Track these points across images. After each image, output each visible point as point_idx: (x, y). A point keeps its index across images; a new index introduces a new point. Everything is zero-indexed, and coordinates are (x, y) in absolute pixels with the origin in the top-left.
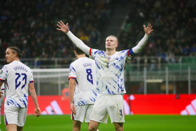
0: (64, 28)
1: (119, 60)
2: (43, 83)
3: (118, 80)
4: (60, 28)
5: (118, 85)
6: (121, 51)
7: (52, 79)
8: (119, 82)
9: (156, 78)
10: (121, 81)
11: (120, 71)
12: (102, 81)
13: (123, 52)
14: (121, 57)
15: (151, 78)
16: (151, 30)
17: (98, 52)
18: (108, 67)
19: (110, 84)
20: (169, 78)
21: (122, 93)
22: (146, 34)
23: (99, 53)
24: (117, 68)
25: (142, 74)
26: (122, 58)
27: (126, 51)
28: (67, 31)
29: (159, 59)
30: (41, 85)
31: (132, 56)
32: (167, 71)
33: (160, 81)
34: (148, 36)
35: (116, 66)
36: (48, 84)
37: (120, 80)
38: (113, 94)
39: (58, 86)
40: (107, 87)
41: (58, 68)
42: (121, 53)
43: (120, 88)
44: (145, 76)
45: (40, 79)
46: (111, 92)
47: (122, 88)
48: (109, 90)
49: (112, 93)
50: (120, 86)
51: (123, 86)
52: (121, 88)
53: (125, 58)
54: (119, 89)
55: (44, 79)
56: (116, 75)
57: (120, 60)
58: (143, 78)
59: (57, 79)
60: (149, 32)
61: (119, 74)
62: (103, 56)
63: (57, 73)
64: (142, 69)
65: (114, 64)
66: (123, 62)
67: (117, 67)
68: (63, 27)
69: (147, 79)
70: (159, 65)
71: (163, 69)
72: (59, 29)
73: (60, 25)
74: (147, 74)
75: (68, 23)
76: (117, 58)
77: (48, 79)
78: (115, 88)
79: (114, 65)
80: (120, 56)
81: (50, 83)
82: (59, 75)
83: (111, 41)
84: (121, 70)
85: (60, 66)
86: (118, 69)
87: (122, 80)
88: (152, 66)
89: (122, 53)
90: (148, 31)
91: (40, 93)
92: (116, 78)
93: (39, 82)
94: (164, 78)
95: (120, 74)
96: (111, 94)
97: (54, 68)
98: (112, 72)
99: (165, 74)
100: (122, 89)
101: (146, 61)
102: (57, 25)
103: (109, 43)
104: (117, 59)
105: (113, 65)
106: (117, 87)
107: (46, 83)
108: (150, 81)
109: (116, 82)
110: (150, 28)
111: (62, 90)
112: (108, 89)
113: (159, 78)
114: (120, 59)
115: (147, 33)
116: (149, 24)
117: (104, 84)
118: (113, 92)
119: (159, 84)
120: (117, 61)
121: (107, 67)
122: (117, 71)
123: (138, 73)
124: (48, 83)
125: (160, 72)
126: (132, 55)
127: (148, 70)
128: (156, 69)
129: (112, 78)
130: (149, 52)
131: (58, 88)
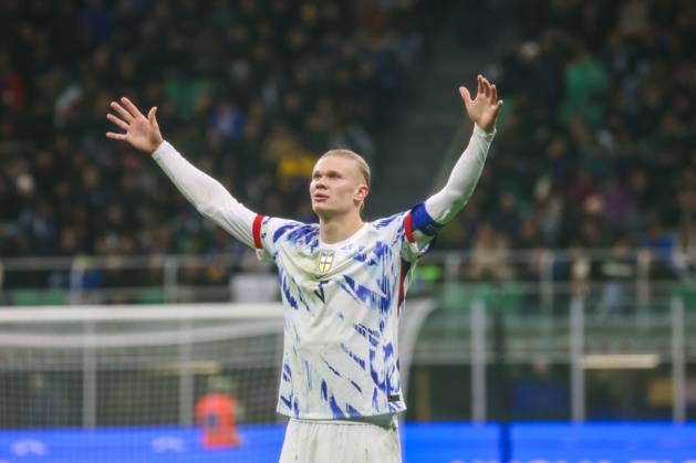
0: (141, 129)
1: (368, 260)
2: (107, 373)
3: (372, 354)
4: (124, 132)
5: (374, 375)
6: (377, 222)
7: (153, 351)
8: (374, 363)
9: (625, 350)
10: (387, 355)
11: (377, 310)
12: (307, 363)
13: (385, 224)
14: (379, 244)
15: (604, 350)
16: (492, 103)
17: (289, 231)
18: (322, 298)
19: (337, 373)
20: (687, 349)
21: (391, 408)
22: (476, 128)
23: (290, 237)
24: (363, 299)
25: (563, 331)
26: (381, 251)
27: (399, 220)
28: (155, 142)
29: (645, 258)
30: (99, 381)
31: (430, 238)
32: (677, 316)
33: (646, 361)
34: (483, 135)
35: (356, 287)
36: (131, 374)
37: (380, 353)
38: (352, 419)
39: (177, 387)
40: (324, 387)
41: (178, 301)
42: (377, 227)
43: (382, 386)
44: (576, 340)
45: (99, 353)
46: (343, 408)
47: (390, 389)
48: (336, 399)
49: (347, 415)
50: (381, 379)
51: (395, 379)
52: (386, 386)
53: (396, 251)
54: (380, 392)
55: (114, 352)
56: (361, 330)
57: (372, 263)
58: (567, 350)
59: (172, 351)
60: (486, 116)
61: (375, 327)
62: (306, 249)
63: (175, 324)
64: (561, 305)
65: (349, 280)
66: (388, 269)
67: (362, 292)
68: (136, 126)
69: (587, 350)
70: (643, 289)
71: (660, 308)
72: (118, 136)
73: (120, 116)
74: (589, 331)
75: (155, 108)
76: (361, 253)
77: (133, 351)
78: (359, 389)
79: (348, 286)
80: (372, 244)
81: (144, 372)
82: (185, 336)
83: (332, 175)
84: (385, 305)
85: (187, 292)
86: (368, 300)
87: (388, 350)
88: (612, 294)
89: (382, 228)
90: (481, 113)
91: (98, 415)
92: (362, 347)
93: (90, 365)
94: (664, 349)
95: (382, 326)
96: (344, 419)
97: (160, 302)
98: (341, 316)
99: (666, 331)
100: (393, 393)
101: (581, 269)
102: (109, 116)
103: (323, 187)
104: (361, 258)
105: (344, 287)
106: (368, 385)
107: (126, 372)
108: (599, 361)
109: (362, 364)
110: (488, 95)
111: (196, 402)
112: (333, 398)
113: (644, 350)
114: (371, 256)
115: (478, 124)
116: (480, 76)
117: (314, 377)
118: (350, 409)
119: (640, 377)
120: (359, 264)
121: (318, 299)
122: (364, 311)
123: (545, 323)
124: (135, 372)
125: (644, 321)
126: (426, 232)
127: (590, 309)
128: (628, 310)
129: (342, 345)
130: (590, 229)
131: (177, 395)
